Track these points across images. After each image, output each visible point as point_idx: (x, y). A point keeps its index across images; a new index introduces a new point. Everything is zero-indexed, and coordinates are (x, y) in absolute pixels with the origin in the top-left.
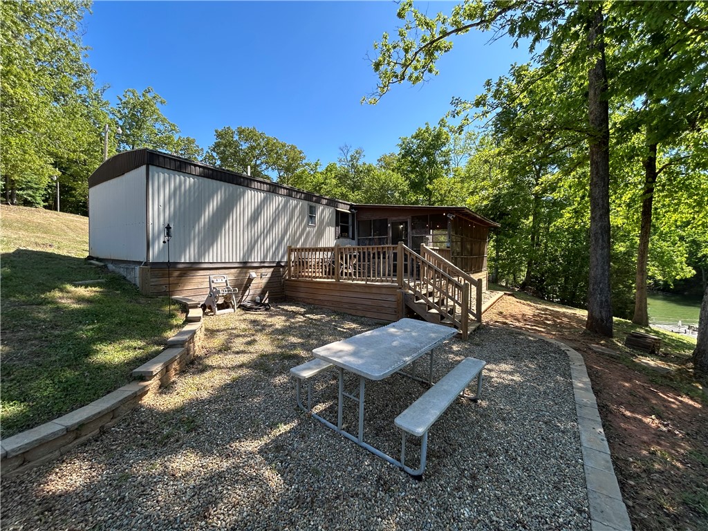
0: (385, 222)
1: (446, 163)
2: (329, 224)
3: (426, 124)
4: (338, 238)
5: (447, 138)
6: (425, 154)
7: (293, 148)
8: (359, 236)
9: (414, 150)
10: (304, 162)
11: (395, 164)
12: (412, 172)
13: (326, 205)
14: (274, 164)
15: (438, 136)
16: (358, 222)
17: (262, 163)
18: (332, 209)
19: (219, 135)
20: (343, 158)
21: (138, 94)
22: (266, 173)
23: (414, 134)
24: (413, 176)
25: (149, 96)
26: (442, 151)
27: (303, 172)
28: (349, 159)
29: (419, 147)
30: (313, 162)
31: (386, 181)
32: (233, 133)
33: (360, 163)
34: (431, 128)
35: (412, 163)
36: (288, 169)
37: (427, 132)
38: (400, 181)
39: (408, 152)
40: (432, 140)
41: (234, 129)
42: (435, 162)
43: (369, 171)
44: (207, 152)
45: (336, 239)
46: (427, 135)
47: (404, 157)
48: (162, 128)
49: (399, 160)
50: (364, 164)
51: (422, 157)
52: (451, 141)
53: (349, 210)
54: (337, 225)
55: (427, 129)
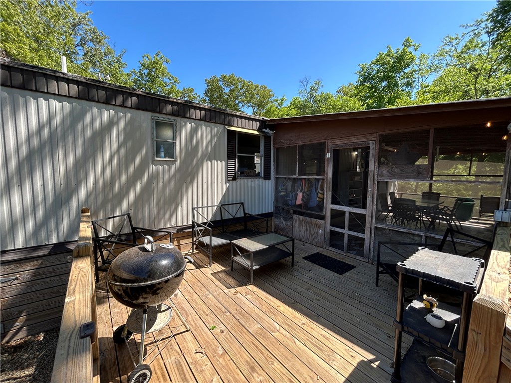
0: (320, 149)
1: (409, 84)
2: (211, 156)
3: (388, 47)
4: (234, 179)
5: (412, 58)
6: (386, 78)
7: (264, 88)
8: (277, 173)
9: (374, 76)
10: (273, 98)
11: (354, 92)
12: (369, 97)
13: (203, 119)
14: (248, 102)
15: (401, 58)
16: (277, 150)
17: (239, 102)
18: (217, 129)
19: (208, 83)
20: (303, 90)
21: (151, 56)
22: (242, 109)
23: (374, 60)
24: (370, 101)
25: (158, 58)
26: (404, 73)
27: (272, 107)
28: (309, 90)
29: (379, 72)
30: (280, 98)
31: (342, 107)
32: (218, 80)
33: (319, 93)
34: (393, 51)
35: (370, 88)
36: (260, 105)
37: (389, 55)
38: (357, 105)
39: (367, 78)
40: (395, 62)
41: (218, 77)
42: (396, 84)
43: (326, 99)
44: (203, 98)
45: (227, 181)
46: (388, 58)
47: (362, 83)
48: (168, 82)
49: (357, 88)
50: (322, 93)
51: (382, 81)
52: (417, 61)
53: (258, 131)
54: (230, 156)
55: (389, 52)
